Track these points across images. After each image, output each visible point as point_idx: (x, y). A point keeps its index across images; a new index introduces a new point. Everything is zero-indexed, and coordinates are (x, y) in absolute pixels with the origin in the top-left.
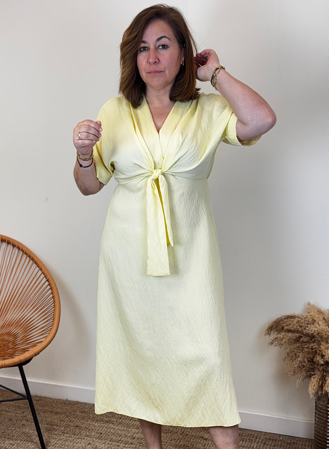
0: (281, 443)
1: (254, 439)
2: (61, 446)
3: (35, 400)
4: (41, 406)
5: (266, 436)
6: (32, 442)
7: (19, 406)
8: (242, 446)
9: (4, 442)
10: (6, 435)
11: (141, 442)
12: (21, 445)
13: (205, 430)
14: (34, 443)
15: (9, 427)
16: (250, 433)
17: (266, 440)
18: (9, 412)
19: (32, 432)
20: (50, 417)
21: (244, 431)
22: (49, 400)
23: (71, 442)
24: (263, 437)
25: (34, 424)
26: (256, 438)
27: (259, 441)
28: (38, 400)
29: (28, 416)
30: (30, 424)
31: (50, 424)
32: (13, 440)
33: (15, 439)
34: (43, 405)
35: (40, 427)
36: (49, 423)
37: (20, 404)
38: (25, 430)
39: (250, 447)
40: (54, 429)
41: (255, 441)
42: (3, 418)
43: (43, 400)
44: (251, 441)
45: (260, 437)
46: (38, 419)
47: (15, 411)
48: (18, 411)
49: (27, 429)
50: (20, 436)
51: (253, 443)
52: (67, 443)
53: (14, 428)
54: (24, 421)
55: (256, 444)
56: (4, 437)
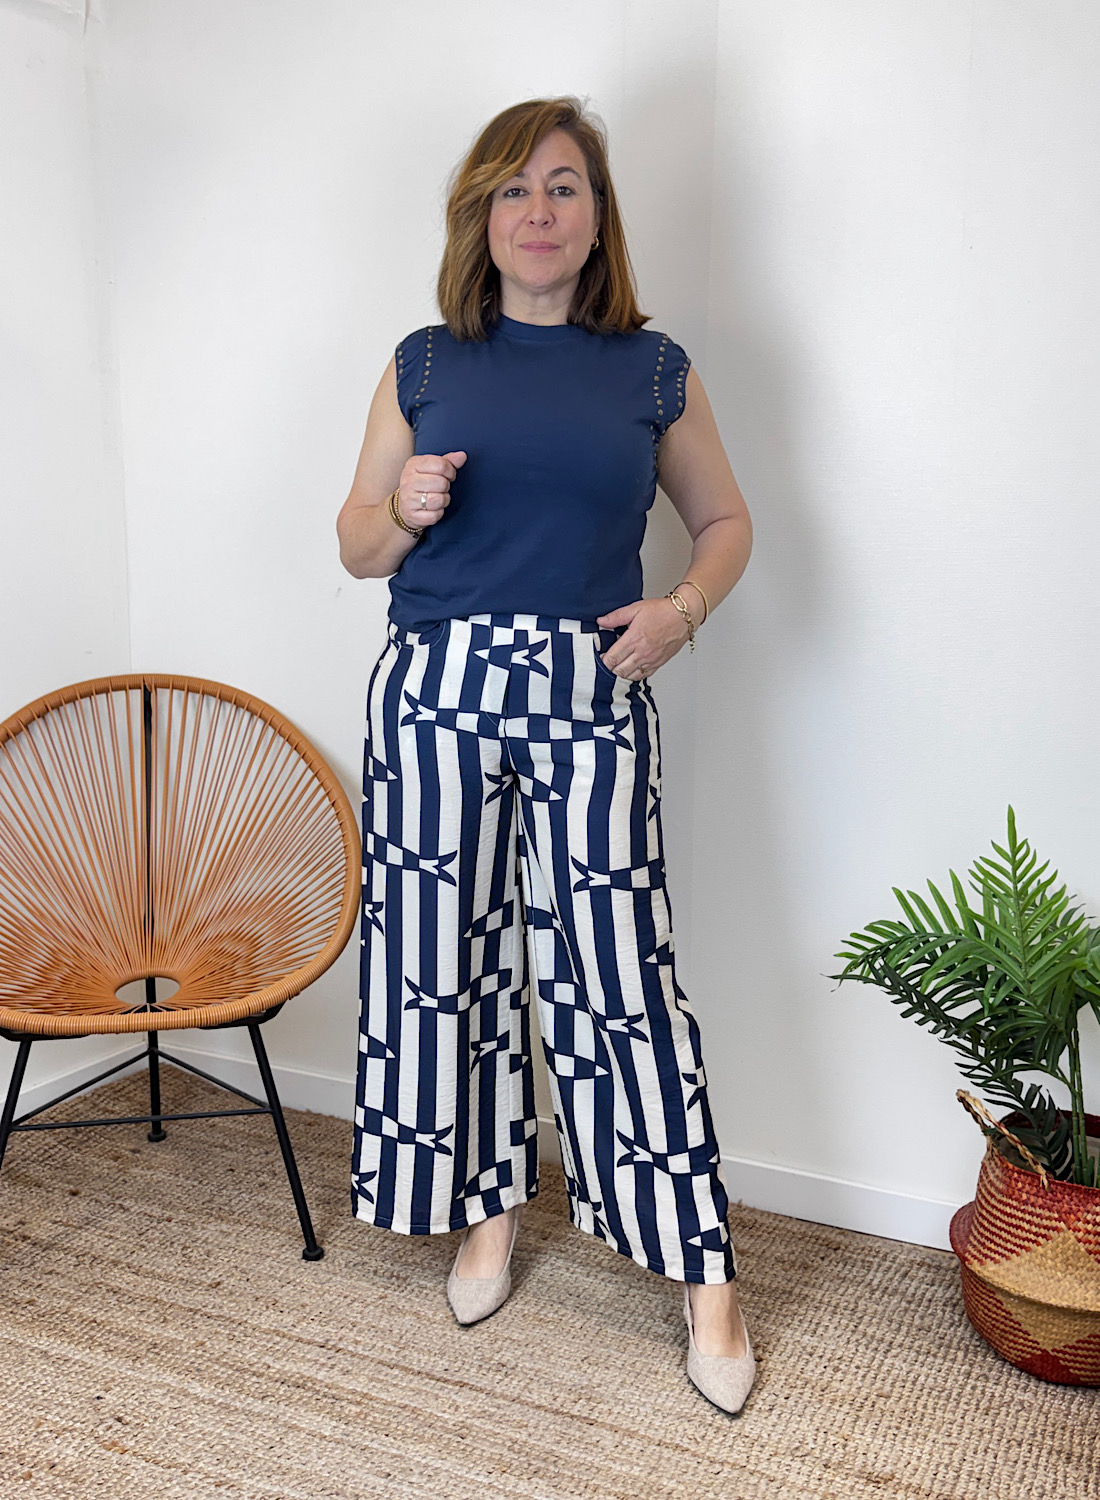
0: (952, 1278)
1: (877, 1260)
2: (350, 1245)
3: (303, 1122)
4: (314, 1139)
5: (911, 1257)
6: (277, 1230)
7: (260, 1136)
8: (839, 1278)
9: (205, 1225)
10: (212, 1209)
11: (563, 1249)
12: (248, 1237)
13: (744, 1227)
14: (282, 1233)
15: (225, 1187)
16: (869, 1243)
17: (911, 1267)
18: (231, 1149)
19: (282, 1204)
20: (332, 1169)
21: (854, 1237)
22: (338, 1124)
23: (377, 1237)
24: (902, 1257)
25: (290, 1186)
26: (885, 1256)
27: (890, 1268)
28: (309, 1124)
29: (278, 1163)
30: (280, 1182)
31: (331, 1187)
32: (229, 1221)
33: (234, 1219)
34: (322, 1135)
35: (305, 1193)
36: (327, 1184)
37: (262, 1132)
38: (263, 1199)
39: (863, 1281)
40: (340, 1199)
41: (879, 1265)
42: (214, 1163)
43: (324, 1123)
44: (867, 1264)
45: (895, 1258)
46: (300, 1172)
47: (246, 1149)
48: (255, 1147)
49: (270, 1196)
50: (249, 1213)
51: (872, 1272)
52: (366, 1239)
53: (236, 1193)
54: (265, 1175)
55: (879, 1275)
56: (207, 1213)
